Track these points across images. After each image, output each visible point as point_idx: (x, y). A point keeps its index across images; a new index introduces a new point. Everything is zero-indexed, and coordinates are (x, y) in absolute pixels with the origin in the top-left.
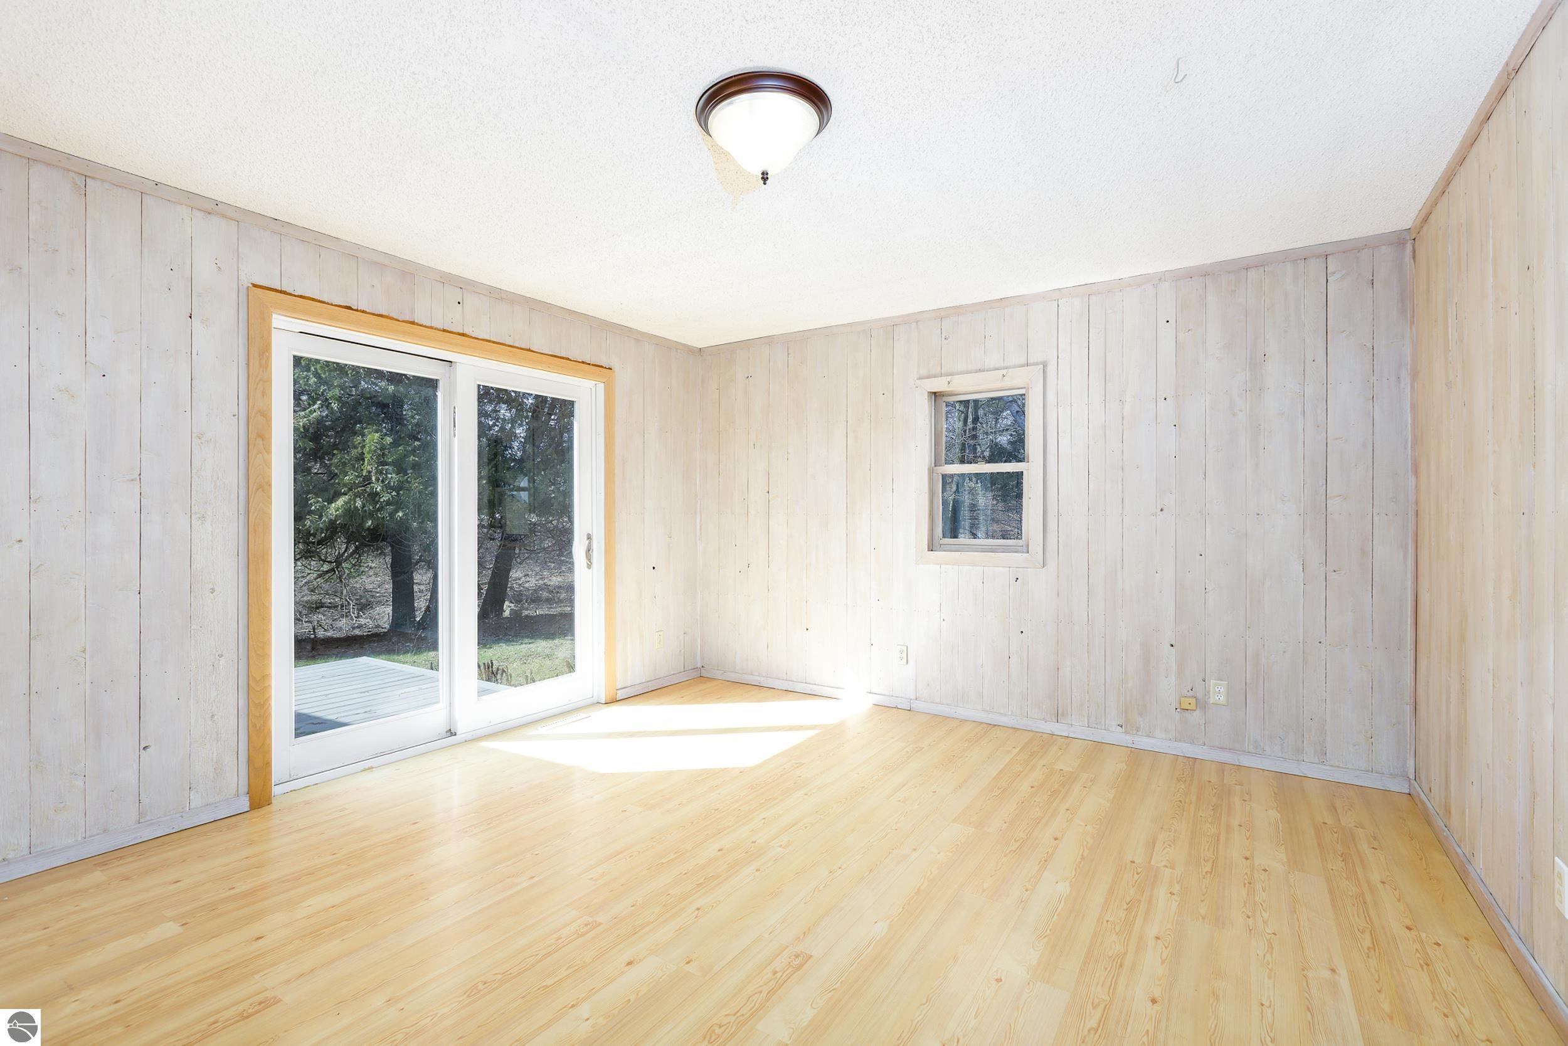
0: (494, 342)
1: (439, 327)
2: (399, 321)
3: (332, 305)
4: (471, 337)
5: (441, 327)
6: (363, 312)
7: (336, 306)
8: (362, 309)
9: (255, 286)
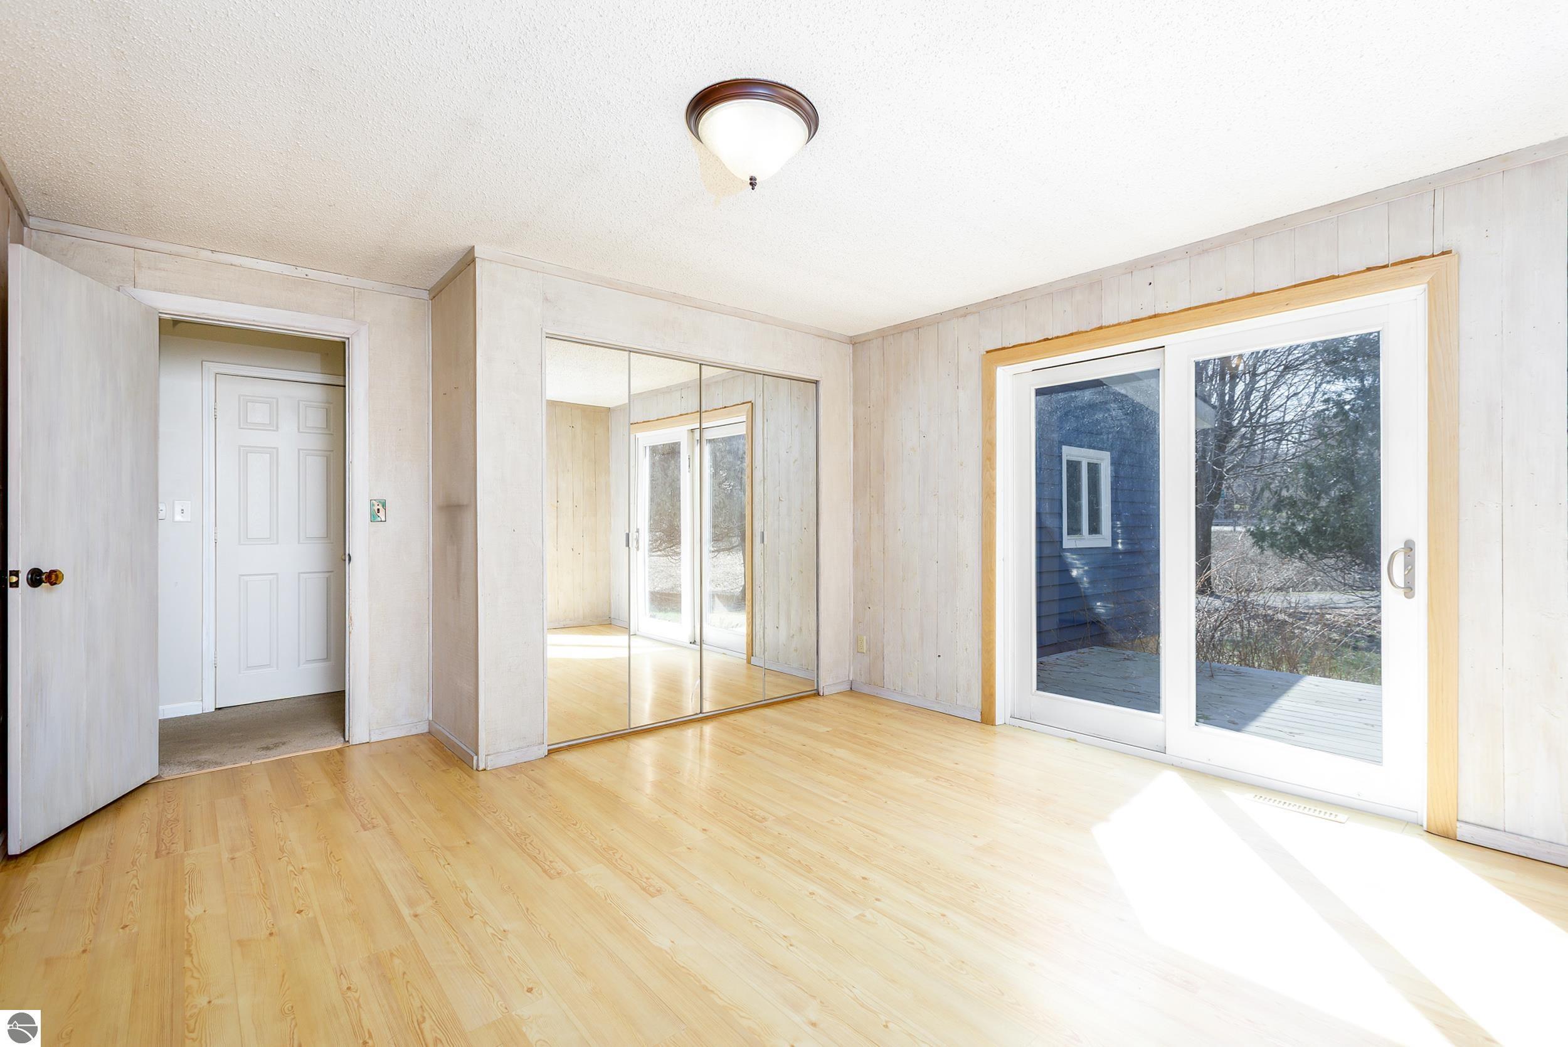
0: (1196, 308)
1: (1126, 321)
2: (1087, 332)
3: (1034, 343)
4: (1165, 314)
5: (1129, 319)
6: (1057, 337)
7: (1037, 342)
8: (1056, 335)
9: (987, 352)
